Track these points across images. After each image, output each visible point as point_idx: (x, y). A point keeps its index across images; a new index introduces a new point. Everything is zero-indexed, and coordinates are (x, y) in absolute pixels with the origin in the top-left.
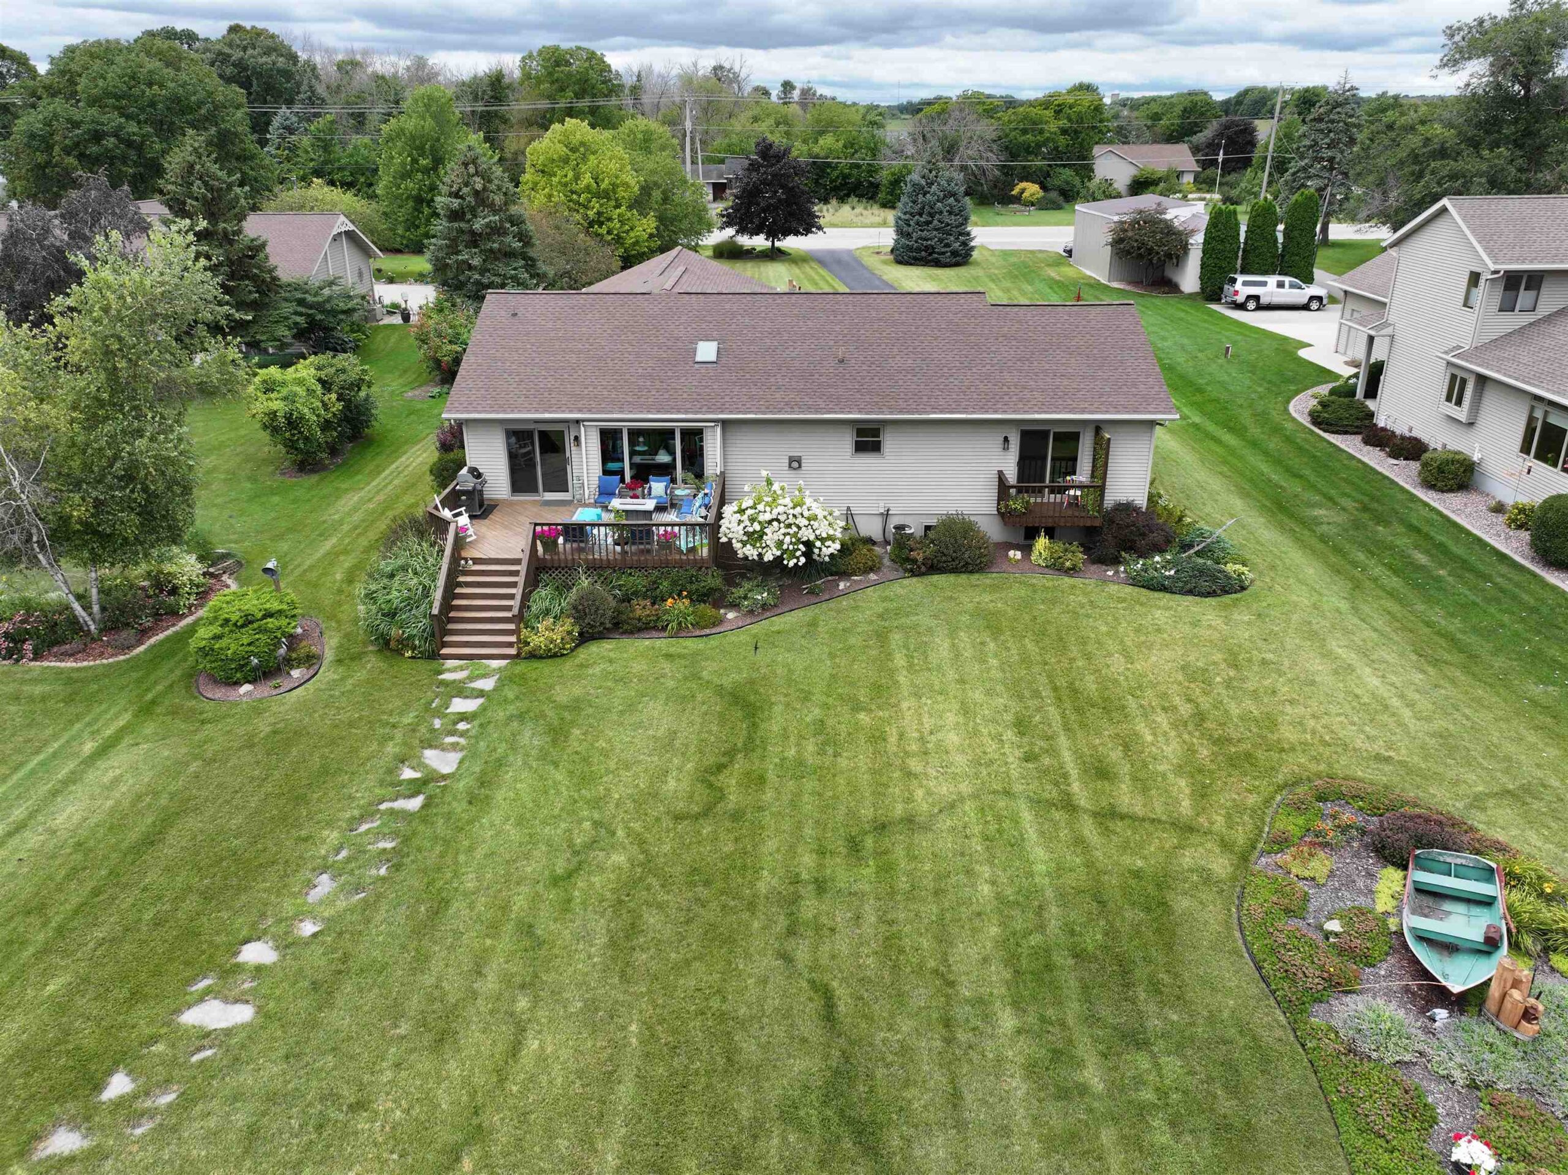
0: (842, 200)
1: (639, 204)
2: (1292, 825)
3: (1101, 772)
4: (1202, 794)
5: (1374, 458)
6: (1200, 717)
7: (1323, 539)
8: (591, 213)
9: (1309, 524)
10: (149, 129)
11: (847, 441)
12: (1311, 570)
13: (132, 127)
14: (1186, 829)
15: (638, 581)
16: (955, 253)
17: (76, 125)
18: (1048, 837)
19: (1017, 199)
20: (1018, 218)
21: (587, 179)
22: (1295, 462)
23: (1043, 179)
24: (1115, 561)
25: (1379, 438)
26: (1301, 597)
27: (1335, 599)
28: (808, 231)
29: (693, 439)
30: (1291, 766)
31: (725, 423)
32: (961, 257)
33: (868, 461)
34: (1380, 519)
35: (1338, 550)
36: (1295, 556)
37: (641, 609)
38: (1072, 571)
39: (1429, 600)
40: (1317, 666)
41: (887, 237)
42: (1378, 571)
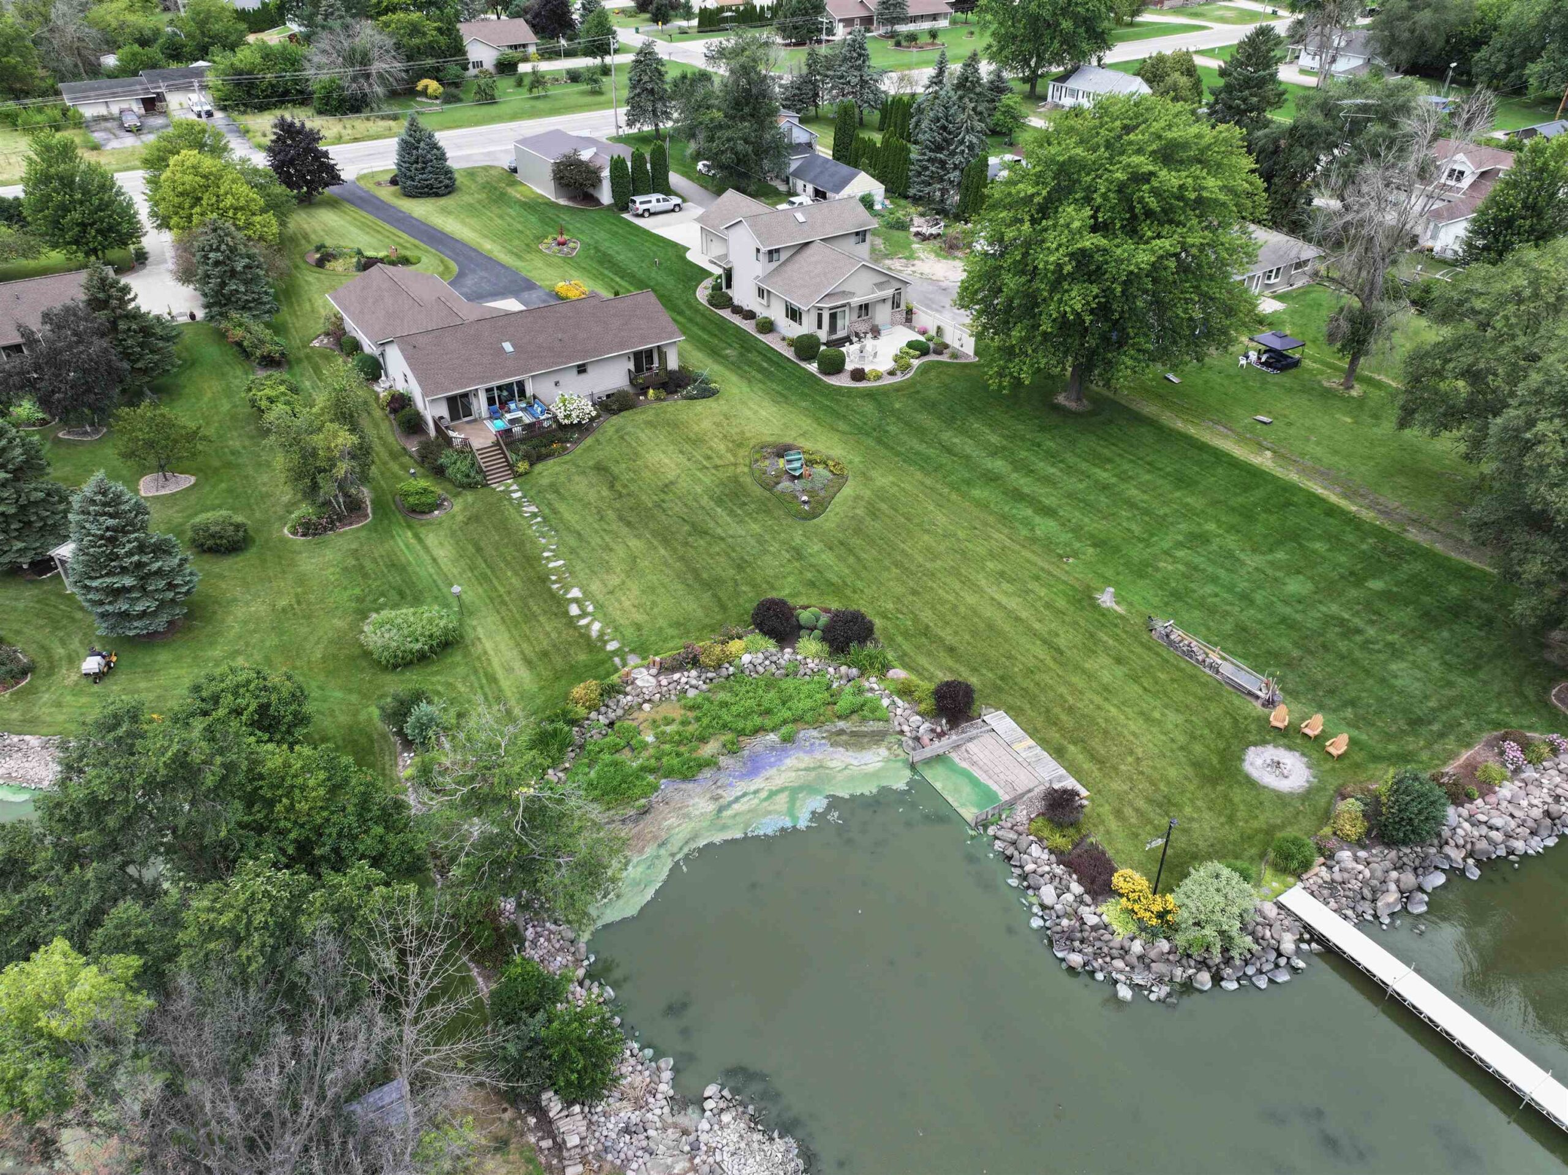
2: (757, 456)
3: (709, 458)
4: (735, 455)
5: (737, 320)
6: (725, 436)
7: (733, 363)
9: (726, 357)
11: (575, 371)
12: (734, 378)
14: (735, 465)
15: (536, 442)
18: (705, 475)
22: (711, 327)
24: (676, 392)
25: (737, 310)
26: (735, 391)
27: (745, 389)
29: (519, 385)
30: (752, 442)
33: (583, 376)
34: (749, 351)
35: (739, 368)
36: (727, 373)
37: (544, 450)
38: (664, 400)
39: (772, 381)
40: (748, 413)
42: (754, 373)
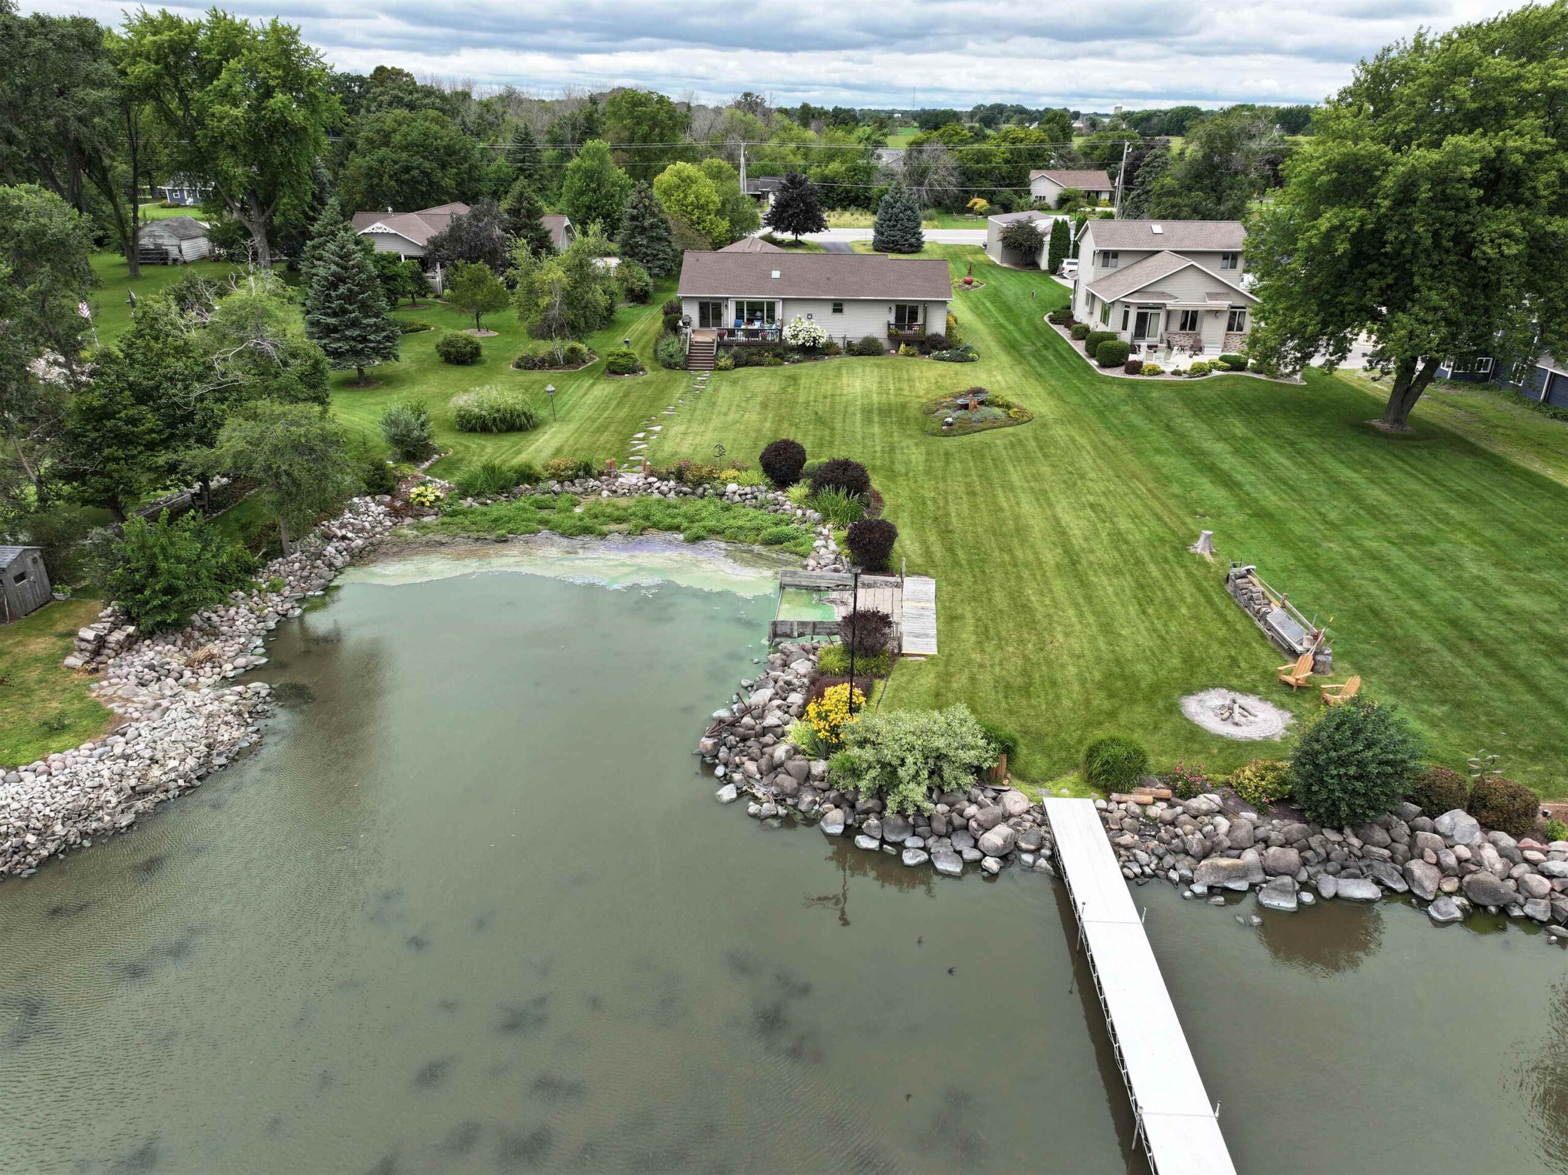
0: (845, 208)
1: (720, 213)
3: (900, 389)
4: (927, 393)
5: (1062, 330)
6: (937, 382)
7: (1021, 354)
8: (694, 218)
9: (1020, 350)
10: (434, 165)
11: (830, 309)
13: (426, 164)
15: (754, 350)
16: (911, 245)
17: (395, 162)
18: (879, 397)
19: (971, 210)
20: (970, 223)
21: (691, 198)
23: (990, 197)
24: (929, 353)
25: (1070, 324)
26: (993, 364)
27: (1006, 365)
28: (818, 230)
29: (771, 306)
31: (784, 300)
32: (916, 247)
33: (838, 316)
35: (1023, 357)
36: (1003, 356)
37: (755, 358)
38: (913, 355)
39: (1043, 367)
41: (869, 235)
